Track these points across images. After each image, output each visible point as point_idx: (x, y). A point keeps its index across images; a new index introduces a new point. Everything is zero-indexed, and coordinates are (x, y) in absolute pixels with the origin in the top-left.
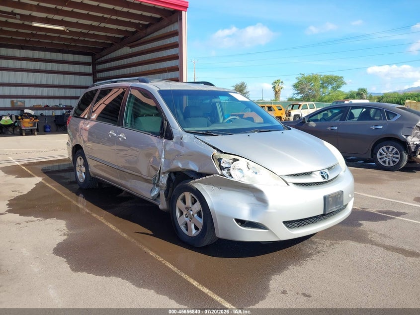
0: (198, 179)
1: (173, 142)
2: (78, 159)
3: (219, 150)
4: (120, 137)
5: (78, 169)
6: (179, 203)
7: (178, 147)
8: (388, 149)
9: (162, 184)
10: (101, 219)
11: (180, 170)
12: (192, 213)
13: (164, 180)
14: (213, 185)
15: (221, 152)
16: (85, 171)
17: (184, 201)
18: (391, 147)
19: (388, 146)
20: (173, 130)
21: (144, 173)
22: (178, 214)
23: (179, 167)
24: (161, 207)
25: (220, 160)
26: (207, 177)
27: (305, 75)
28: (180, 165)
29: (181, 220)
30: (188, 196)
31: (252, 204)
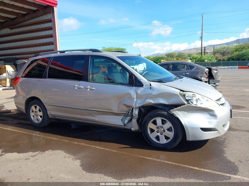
0: (176, 109)
1: (143, 88)
2: (33, 107)
4: (89, 88)
5: (32, 114)
6: (151, 125)
7: (149, 91)
9: (135, 114)
12: (162, 129)
13: (136, 112)
14: (184, 111)
15: (183, 91)
16: (42, 115)
17: (155, 123)
20: (141, 80)
21: (115, 110)
22: (149, 132)
23: (151, 103)
24: (133, 129)
25: (184, 95)
26: (182, 107)
28: (152, 102)
29: (152, 136)
30: (159, 120)
31: (207, 118)
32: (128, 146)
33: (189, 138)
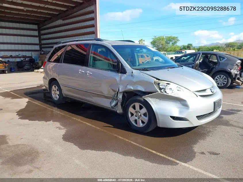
0: (148, 95)
1: (126, 75)
2: (53, 87)
3: (157, 79)
4: (88, 73)
5: (53, 92)
6: (131, 110)
7: (131, 78)
8: (220, 76)
9: (120, 99)
10: (79, 120)
11: (131, 91)
12: (140, 114)
13: (120, 96)
14: (156, 98)
15: (159, 80)
16: (59, 94)
17: (134, 107)
18: (222, 76)
19: (220, 75)
20: (126, 68)
21: (106, 93)
22: (130, 115)
23: (132, 89)
24: (118, 112)
25: (159, 84)
26: (153, 94)
27: (157, 37)
29: (132, 119)
30: (137, 105)
31: (179, 107)
32: (112, 126)
33: (160, 125)
